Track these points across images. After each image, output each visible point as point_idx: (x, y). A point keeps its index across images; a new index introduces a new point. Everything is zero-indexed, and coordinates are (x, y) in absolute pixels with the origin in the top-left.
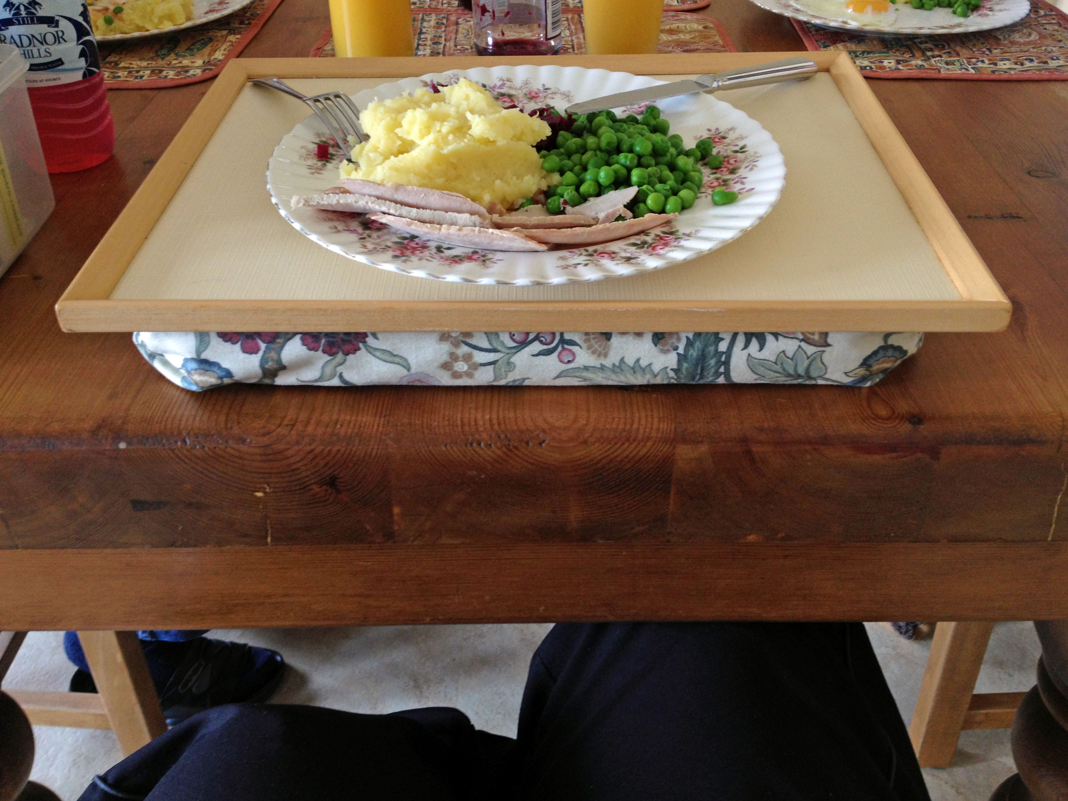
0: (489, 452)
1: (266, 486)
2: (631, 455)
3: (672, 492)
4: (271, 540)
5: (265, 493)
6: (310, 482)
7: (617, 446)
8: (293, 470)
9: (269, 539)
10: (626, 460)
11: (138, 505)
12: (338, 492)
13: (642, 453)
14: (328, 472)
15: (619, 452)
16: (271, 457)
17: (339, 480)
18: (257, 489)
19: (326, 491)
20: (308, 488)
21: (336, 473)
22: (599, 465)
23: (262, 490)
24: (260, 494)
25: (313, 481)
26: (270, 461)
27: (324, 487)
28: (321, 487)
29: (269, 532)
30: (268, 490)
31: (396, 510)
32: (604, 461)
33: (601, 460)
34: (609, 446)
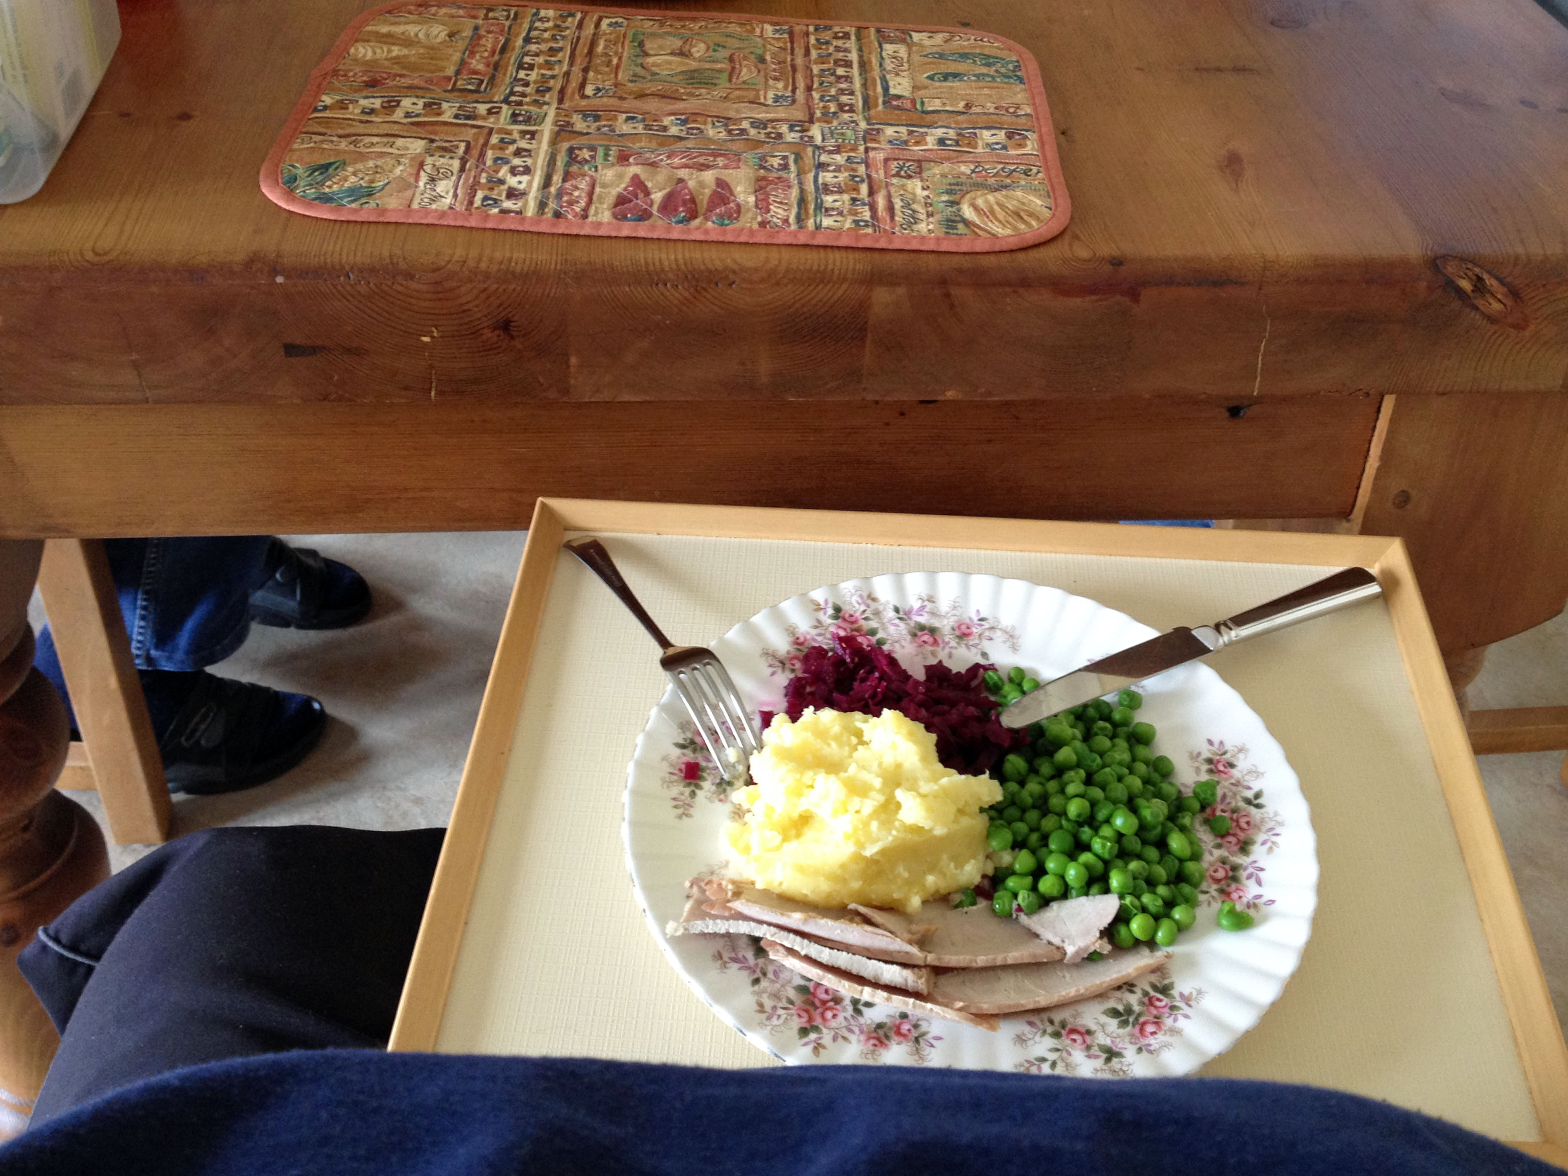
0: (677, 295)
1: (434, 329)
2: (825, 299)
3: (868, 341)
4: (436, 394)
5: (432, 337)
6: (481, 326)
7: (811, 288)
8: (464, 311)
9: (433, 394)
10: (821, 304)
11: (291, 350)
12: (512, 338)
13: (836, 297)
14: (502, 315)
15: (813, 295)
16: (440, 296)
17: (512, 324)
18: (423, 333)
19: (499, 336)
20: (481, 332)
21: (510, 315)
22: (792, 310)
23: (429, 334)
24: (426, 339)
25: (486, 324)
26: (440, 300)
27: (497, 332)
28: (493, 331)
29: (434, 385)
30: (435, 334)
31: (573, 360)
32: (797, 305)
33: (794, 304)
34: (803, 288)
